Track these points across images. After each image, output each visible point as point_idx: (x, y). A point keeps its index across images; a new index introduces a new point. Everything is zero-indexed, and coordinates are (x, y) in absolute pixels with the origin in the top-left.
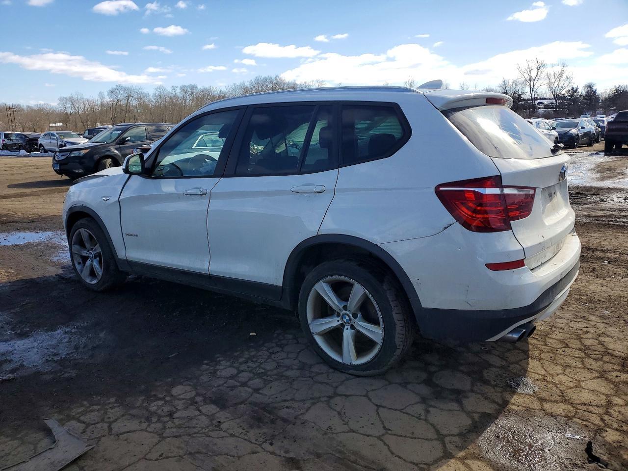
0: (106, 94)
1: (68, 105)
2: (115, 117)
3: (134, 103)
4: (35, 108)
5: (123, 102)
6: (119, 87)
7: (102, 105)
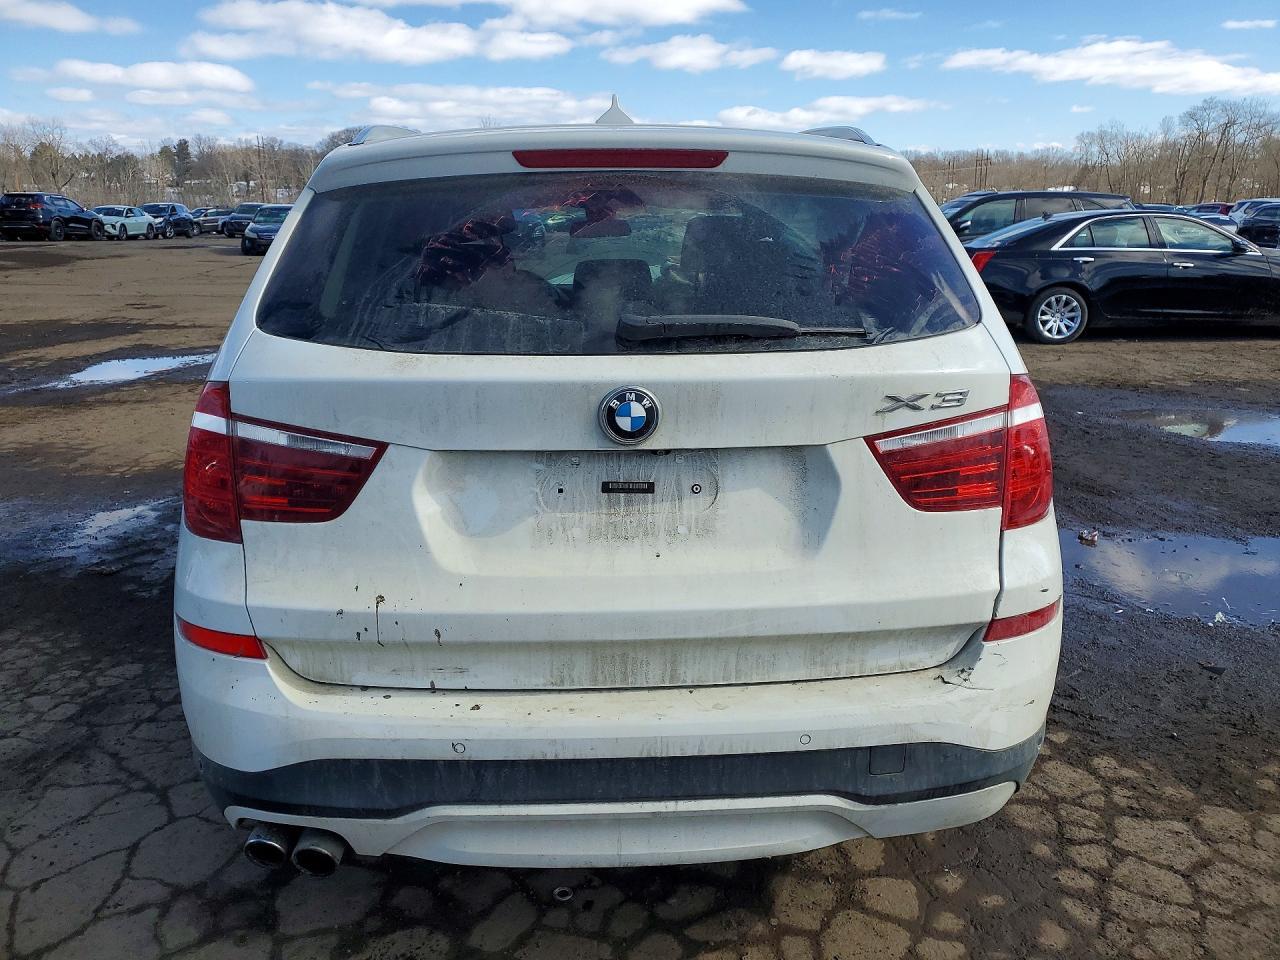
0: (1176, 121)
1: (1095, 149)
2: (1184, 173)
3: (1240, 138)
4: (1033, 157)
5: (1213, 138)
6: (1210, 104)
7: (1165, 146)
